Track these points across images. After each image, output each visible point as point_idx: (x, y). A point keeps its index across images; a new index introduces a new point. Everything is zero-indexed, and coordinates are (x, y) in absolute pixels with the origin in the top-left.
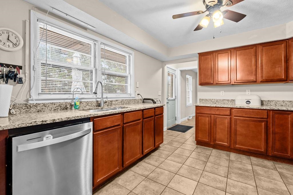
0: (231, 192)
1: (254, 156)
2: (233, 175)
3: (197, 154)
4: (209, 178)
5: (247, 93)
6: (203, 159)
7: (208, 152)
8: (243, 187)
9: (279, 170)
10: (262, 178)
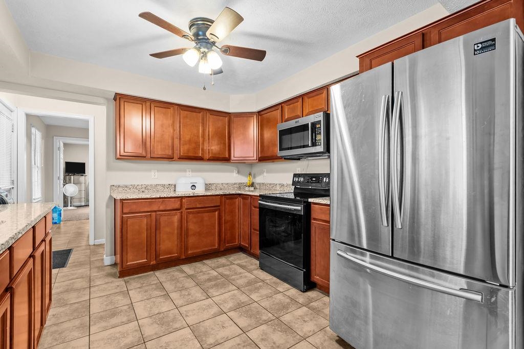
0: (229, 309)
1: (206, 259)
2: (211, 291)
3: (139, 292)
4: (195, 312)
5: (188, 173)
6: (157, 293)
7: (153, 281)
8: (231, 297)
9: (236, 262)
10: (233, 277)
